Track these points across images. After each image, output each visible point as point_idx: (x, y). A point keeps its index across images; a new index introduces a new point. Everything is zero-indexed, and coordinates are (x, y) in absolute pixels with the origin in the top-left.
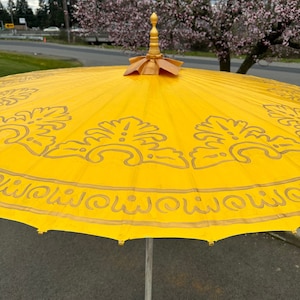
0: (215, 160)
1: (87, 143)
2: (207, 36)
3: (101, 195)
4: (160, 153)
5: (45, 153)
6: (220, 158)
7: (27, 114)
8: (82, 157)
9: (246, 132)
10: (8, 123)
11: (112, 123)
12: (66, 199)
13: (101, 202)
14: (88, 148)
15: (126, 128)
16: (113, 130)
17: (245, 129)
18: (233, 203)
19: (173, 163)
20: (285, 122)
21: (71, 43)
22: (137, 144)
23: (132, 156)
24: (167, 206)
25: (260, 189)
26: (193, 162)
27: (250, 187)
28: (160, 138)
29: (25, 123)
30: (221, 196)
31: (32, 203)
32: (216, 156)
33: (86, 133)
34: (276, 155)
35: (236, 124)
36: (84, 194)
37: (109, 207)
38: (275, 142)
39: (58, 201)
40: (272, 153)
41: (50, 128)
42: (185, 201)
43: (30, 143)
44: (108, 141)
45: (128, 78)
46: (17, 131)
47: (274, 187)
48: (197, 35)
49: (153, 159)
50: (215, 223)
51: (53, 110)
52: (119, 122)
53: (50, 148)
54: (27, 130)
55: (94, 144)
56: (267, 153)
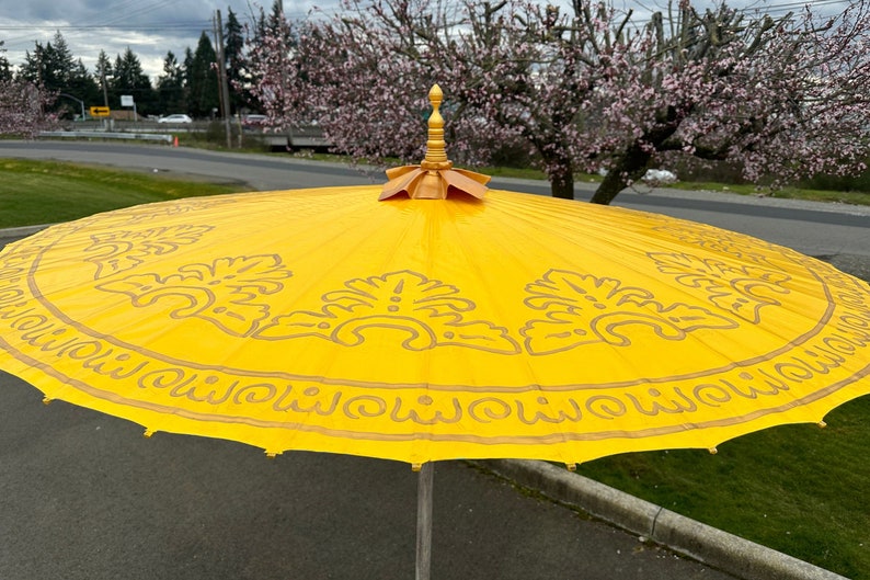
0: (567, 342)
1: (330, 315)
2: (526, 133)
3: (368, 397)
4: (467, 331)
5: (255, 332)
6: (575, 338)
7: (203, 269)
8: (324, 337)
9: (617, 297)
10: (168, 283)
11: (369, 281)
12: (307, 402)
13: (372, 407)
14: (334, 324)
15: (398, 289)
16: (375, 292)
17: (615, 291)
18: (604, 407)
19: (492, 345)
20: (689, 280)
21: (234, 148)
22: (423, 316)
23: (416, 335)
24: (488, 412)
25: (648, 386)
26: (527, 344)
27: (632, 383)
28: (464, 305)
29: (204, 284)
30: (582, 397)
31: (247, 409)
32: (567, 334)
33: (324, 298)
34: (675, 333)
35: (599, 283)
36: (339, 395)
37: (387, 415)
38: (672, 313)
39: (294, 406)
40: (668, 330)
41: (255, 291)
42: (520, 404)
43: (220, 317)
44: (367, 311)
45: (388, 203)
46: (190, 297)
47: (675, 384)
48: (507, 132)
49: (456, 339)
50: (576, 437)
51: (254, 260)
52: (383, 278)
53: (262, 324)
54: (210, 294)
55: (343, 316)
56: (659, 331)
